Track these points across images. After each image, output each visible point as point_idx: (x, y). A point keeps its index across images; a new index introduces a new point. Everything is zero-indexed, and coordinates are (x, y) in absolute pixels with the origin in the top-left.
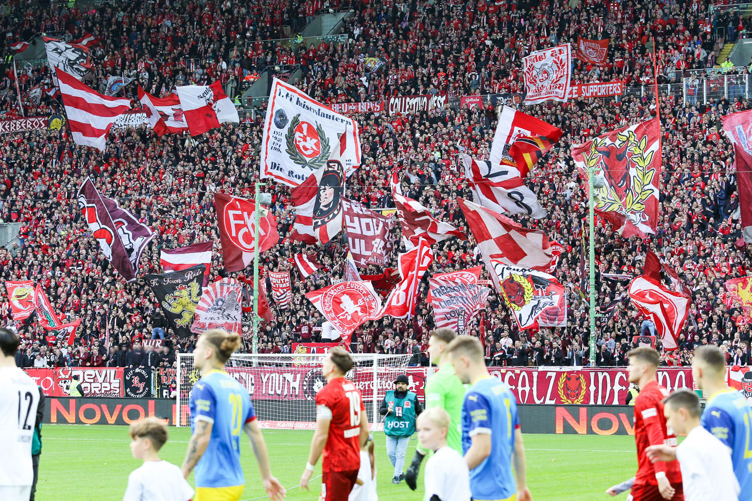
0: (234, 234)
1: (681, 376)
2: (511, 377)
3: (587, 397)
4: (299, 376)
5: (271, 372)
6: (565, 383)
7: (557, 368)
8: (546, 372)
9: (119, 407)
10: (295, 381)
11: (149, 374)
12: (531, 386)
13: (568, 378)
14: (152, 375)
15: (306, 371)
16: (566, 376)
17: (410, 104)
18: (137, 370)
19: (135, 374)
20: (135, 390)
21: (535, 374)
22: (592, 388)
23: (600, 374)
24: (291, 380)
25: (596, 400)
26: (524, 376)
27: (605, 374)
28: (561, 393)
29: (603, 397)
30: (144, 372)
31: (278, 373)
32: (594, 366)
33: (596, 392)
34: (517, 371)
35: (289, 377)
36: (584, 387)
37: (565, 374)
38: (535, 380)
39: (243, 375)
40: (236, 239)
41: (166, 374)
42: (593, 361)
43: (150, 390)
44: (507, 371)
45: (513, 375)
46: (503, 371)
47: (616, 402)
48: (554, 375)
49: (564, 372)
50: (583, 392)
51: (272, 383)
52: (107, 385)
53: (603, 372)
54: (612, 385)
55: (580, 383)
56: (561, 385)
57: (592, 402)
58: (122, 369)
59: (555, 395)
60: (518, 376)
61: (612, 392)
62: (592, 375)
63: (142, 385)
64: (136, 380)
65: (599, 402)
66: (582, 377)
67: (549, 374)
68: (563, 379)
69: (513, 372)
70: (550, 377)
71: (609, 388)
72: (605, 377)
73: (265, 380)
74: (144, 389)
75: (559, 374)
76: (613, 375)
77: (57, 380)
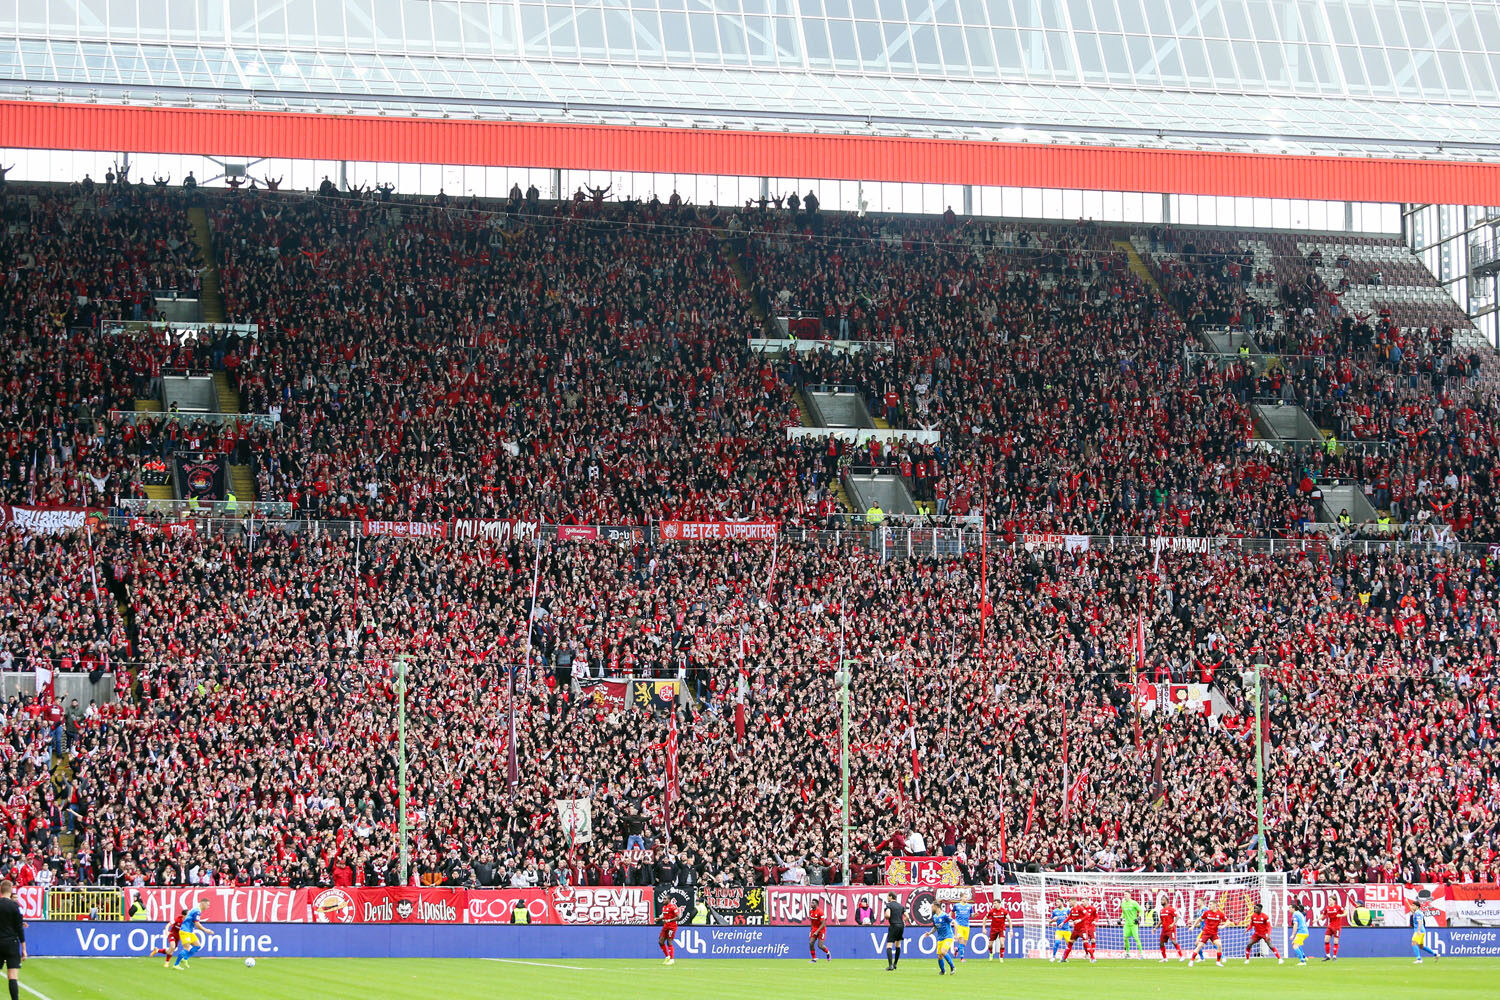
11: (692, 896)
14: (695, 896)
17: (486, 529)
18: (673, 891)
19: (671, 896)
41: (714, 895)
43: (692, 915)
52: (630, 909)
58: (651, 889)
63: (680, 910)
64: (672, 903)
74: (684, 914)
77: (553, 902)
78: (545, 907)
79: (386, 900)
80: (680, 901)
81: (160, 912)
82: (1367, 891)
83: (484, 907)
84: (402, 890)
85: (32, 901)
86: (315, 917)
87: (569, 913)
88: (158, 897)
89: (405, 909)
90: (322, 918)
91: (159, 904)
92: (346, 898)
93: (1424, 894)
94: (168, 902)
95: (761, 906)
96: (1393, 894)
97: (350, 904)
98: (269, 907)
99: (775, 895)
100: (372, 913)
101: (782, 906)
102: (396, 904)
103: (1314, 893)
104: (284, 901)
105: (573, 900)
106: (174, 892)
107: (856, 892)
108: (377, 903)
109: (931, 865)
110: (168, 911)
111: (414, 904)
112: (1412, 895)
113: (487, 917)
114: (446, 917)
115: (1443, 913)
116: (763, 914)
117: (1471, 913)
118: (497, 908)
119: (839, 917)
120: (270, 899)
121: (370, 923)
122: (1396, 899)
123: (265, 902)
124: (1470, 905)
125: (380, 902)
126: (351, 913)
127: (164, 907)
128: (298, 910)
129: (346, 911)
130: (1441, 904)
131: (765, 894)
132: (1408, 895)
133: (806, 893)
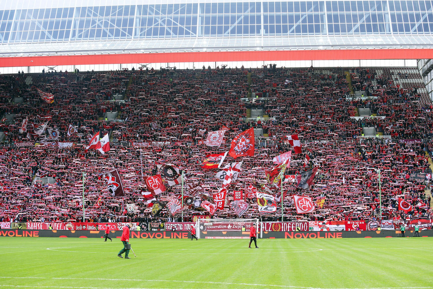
0: (151, 186)
3: (281, 229)
5: (187, 224)
7: (272, 222)
9: (154, 233)
11: (148, 224)
12: (265, 227)
13: (275, 225)
14: (149, 225)
17: (159, 143)
18: (144, 223)
19: (143, 224)
20: (143, 229)
21: (266, 224)
22: (282, 227)
25: (283, 230)
28: (273, 228)
29: (285, 230)
30: (146, 224)
32: (283, 221)
33: (284, 228)
36: (280, 227)
38: (266, 225)
39: (178, 224)
40: (152, 187)
41: (153, 224)
43: (148, 229)
47: (289, 231)
48: (271, 224)
50: (280, 228)
52: (134, 227)
53: (285, 223)
54: (287, 226)
56: (273, 226)
57: (282, 231)
59: (271, 229)
61: (287, 228)
62: (282, 224)
63: (145, 228)
64: (143, 226)
65: (284, 231)
66: (279, 224)
68: (274, 224)
71: (287, 227)
73: (185, 226)
74: (146, 228)
75: (272, 224)
76: (287, 224)
77: (117, 226)
78: (115, 227)
79: (81, 225)
80: (145, 225)
81: (34, 227)
82: (309, 223)
83: (102, 227)
84: (83, 223)
85: (8, 225)
86: (66, 229)
87: (120, 228)
88: (33, 224)
89: (84, 227)
90: (67, 229)
91: (34, 226)
92: (72, 225)
93: (324, 223)
94: (35, 225)
95: (164, 227)
96: (316, 223)
97: (73, 226)
98: (56, 226)
99: (166, 224)
100: (78, 228)
101: (168, 227)
102: (83, 226)
103: (296, 223)
104: (59, 225)
105: (121, 225)
106: (36, 223)
107: (185, 224)
108: (79, 226)
109: (203, 217)
110: (35, 227)
111: (86, 226)
112: (321, 223)
113: (102, 229)
114: (94, 229)
115: (328, 228)
116: (164, 228)
117: (336, 228)
118: (105, 227)
119: (181, 229)
120: (56, 225)
121: (77, 230)
122: (317, 225)
123: (55, 226)
124: (335, 226)
125: (80, 226)
126: (73, 228)
127: (35, 226)
128: (62, 227)
129: (72, 227)
130: (328, 226)
131: (164, 224)
132: (320, 224)
133: (174, 224)
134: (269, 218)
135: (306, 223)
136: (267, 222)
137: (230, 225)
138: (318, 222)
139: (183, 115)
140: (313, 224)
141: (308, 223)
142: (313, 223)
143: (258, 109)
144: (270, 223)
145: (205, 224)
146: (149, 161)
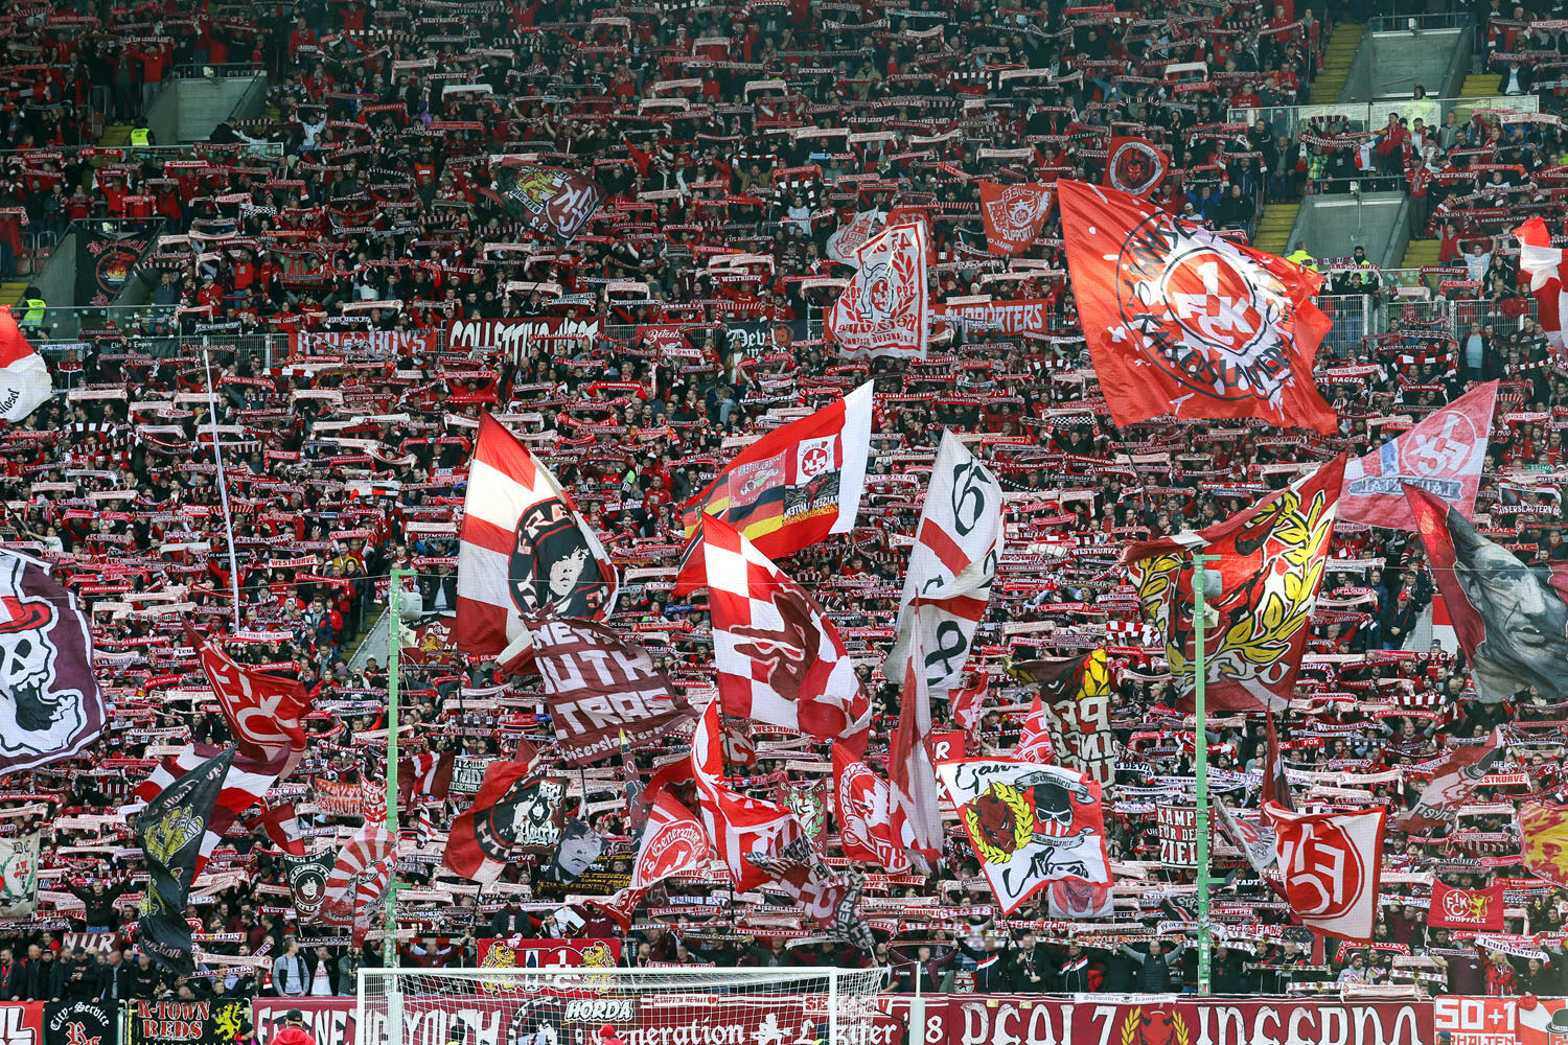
1: (1406, 1019)
2: (1011, 1017)
4: (496, 1016)
5: (429, 1007)
6: (1138, 1030)
7: (1118, 998)
8: (1093, 1006)
10: (486, 1025)
11: (112, 1016)
12: (1058, 1036)
13: (1145, 1020)
14: (120, 1019)
15: (515, 1004)
16: (1141, 1015)
17: (506, 338)
18: (80, 1007)
19: (74, 1017)
21: (1067, 1011)
23: (1220, 1011)
24: (478, 1027)
26: (1041, 1016)
27: (1232, 1011)
30: (97, 1013)
31: (445, 1009)
32: (1207, 992)
34: (1026, 1005)
35: (472, 1018)
36: (1183, 1040)
37: (1138, 1011)
38: (1067, 1023)
41: (155, 1017)
42: (1206, 981)
44: (1001, 1004)
45: (1015, 1013)
46: (991, 1003)
48: (1111, 1013)
49: (1135, 1007)
51: (431, 1030)
53: (1227, 1007)
54: (1249, 1036)
55: (1174, 1032)
56: (1128, 1036)
58: (40, 1006)
60: (1027, 1014)
62: (1204, 1014)
64: (76, 1031)
66: (1178, 1018)
67: (1099, 1011)
68: (1134, 1015)
69: (1015, 1005)
70: (1103, 1018)
71: (1242, 1042)
72: (1232, 1019)
73: (412, 1024)
75: (1123, 1011)
76: (1250, 1015)
82: (1439, 1010)
96: (1496, 1017)
99: (264, 1014)
103: (1326, 1013)
109: (562, 954)
112: (1539, 1018)
122: (1501, 1027)
131: (248, 1012)
132: (1527, 1019)
133: (323, 1007)
134: (1097, 957)
135: (1407, 1011)
136: (1080, 998)
137: (771, 1018)
138: (1510, 1007)
139: (777, 92)
140: (1473, 1017)
141: (1426, 1015)
142: (1473, 1011)
143: (1425, 24)
144: (1107, 1003)
145: (574, 1010)
146: (351, 486)
